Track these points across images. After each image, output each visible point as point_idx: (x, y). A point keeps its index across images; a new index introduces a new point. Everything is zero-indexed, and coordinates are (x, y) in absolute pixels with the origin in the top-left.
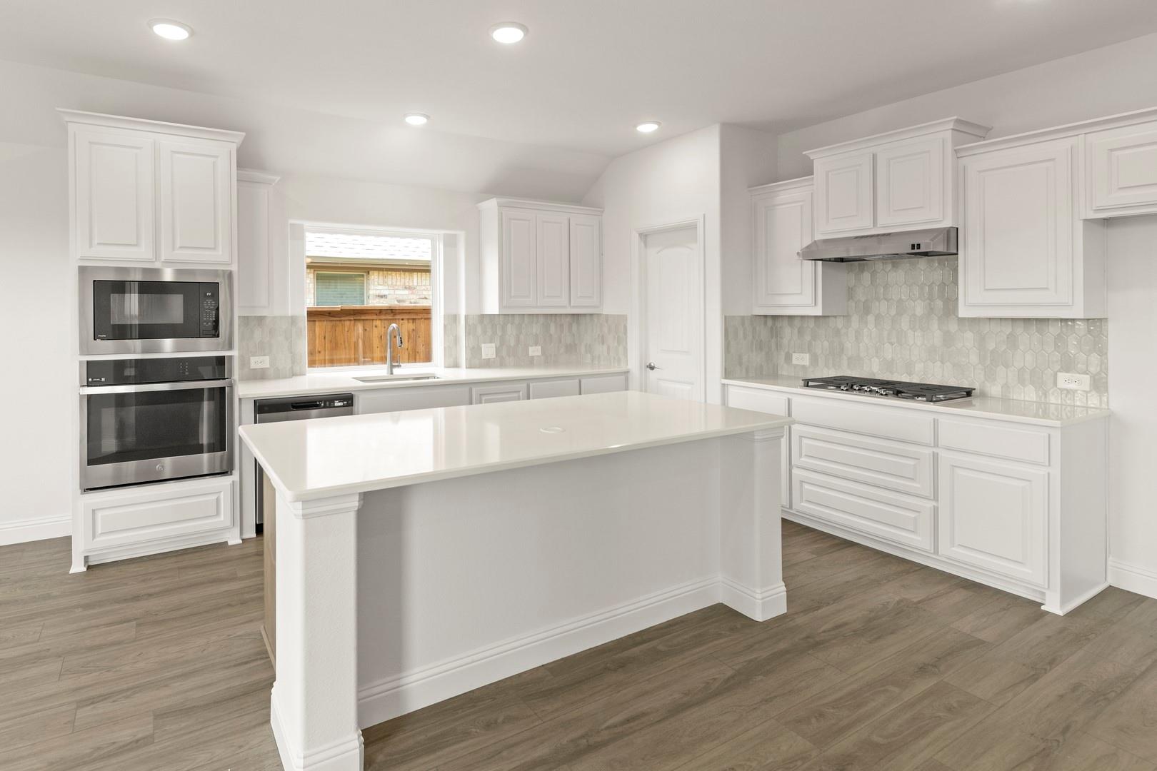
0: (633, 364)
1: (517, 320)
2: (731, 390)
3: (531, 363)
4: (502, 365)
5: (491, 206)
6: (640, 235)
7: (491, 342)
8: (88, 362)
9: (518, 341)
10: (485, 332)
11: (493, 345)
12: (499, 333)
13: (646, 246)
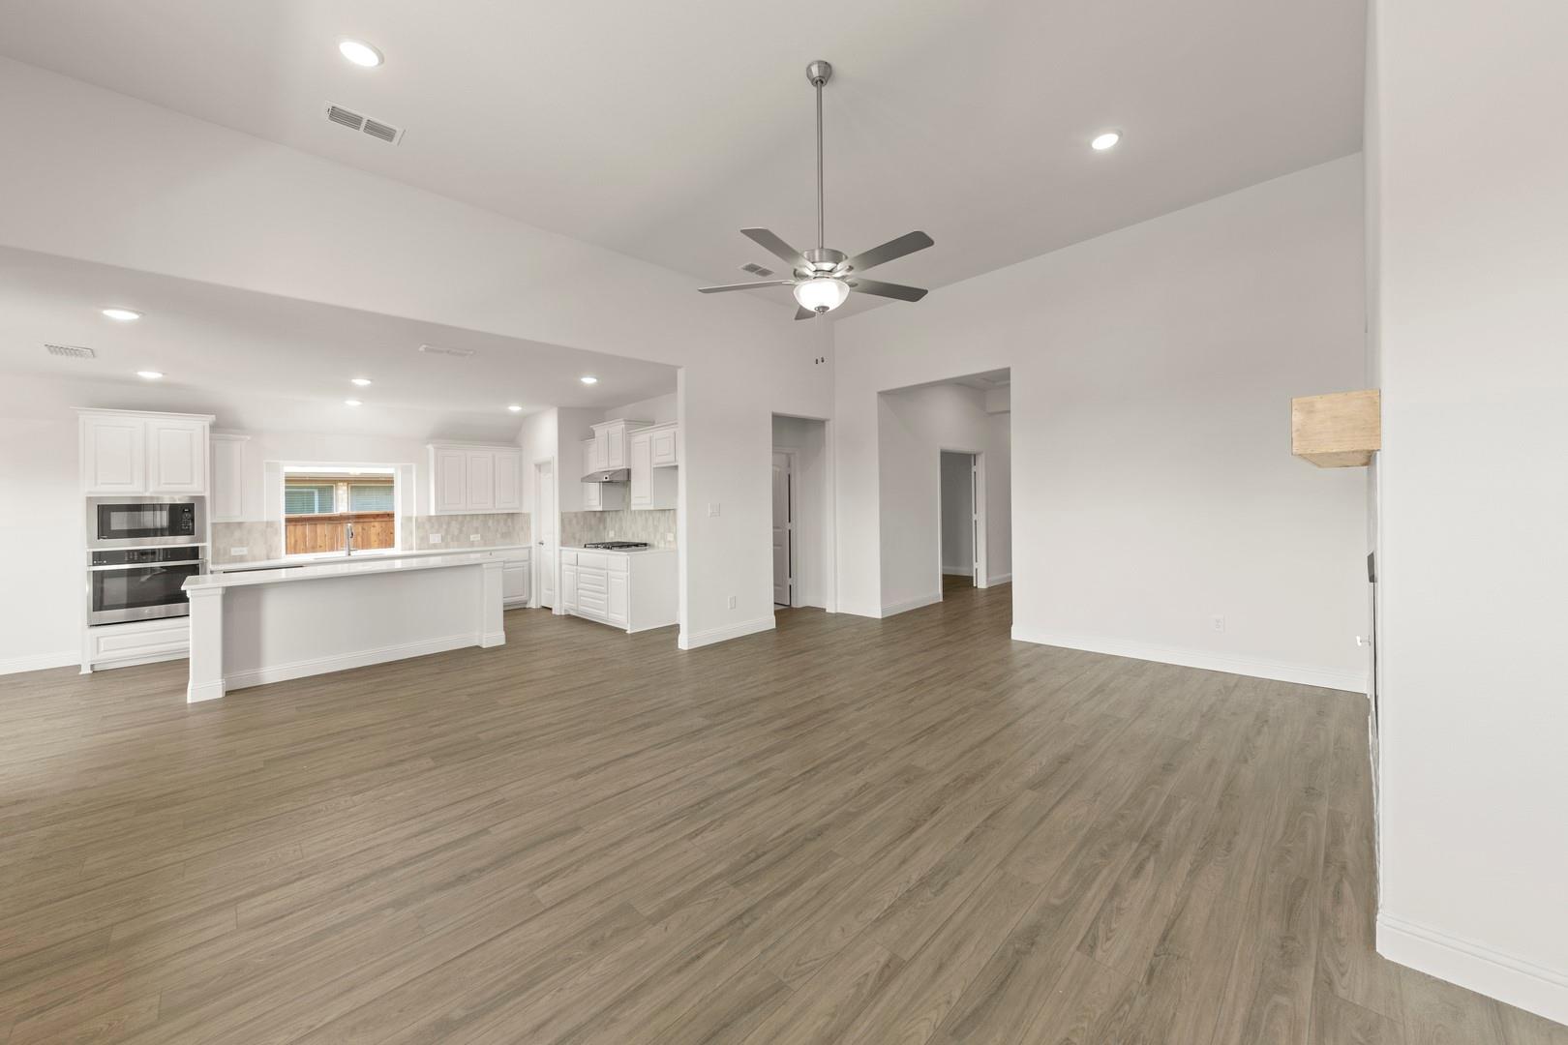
0: (533, 543)
1: (460, 519)
2: (563, 552)
3: (472, 544)
4: (447, 547)
5: (430, 447)
6: (536, 465)
7: (437, 532)
8: (94, 553)
9: (461, 531)
10: (432, 527)
11: (440, 535)
12: (444, 526)
13: (540, 471)
